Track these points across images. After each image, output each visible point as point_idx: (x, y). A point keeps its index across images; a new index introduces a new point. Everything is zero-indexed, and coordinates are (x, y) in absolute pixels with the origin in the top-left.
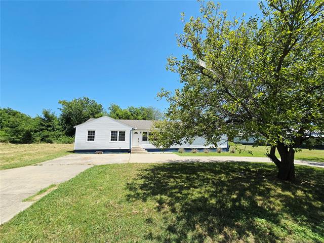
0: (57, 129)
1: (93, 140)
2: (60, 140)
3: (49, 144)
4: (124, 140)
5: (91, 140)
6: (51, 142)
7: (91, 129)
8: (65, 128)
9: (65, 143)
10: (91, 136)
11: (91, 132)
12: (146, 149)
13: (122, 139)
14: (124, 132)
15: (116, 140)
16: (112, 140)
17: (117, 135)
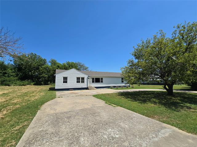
0: (11, 76)
1: (67, 83)
2: (15, 83)
3: (7, 86)
5: (65, 83)
6: (9, 85)
7: (65, 76)
8: (17, 75)
9: (20, 85)
10: (65, 80)
11: (65, 78)
12: (95, 87)
13: (83, 82)
14: (84, 78)
15: (80, 82)
16: (77, 82)
17: (80, 79)
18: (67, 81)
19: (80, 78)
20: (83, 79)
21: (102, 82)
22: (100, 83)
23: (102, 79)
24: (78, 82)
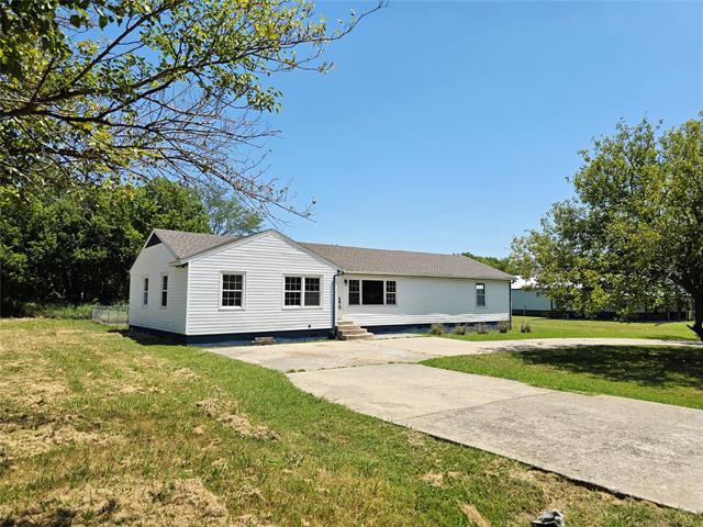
1: (239, 303)
4: (318, 304)
5: (231, 304)
7: (233, 269)
10: (233, 289)
11: (232, 278)
12: (369, 329)
13: (313, 299)
14: (317, 281)
15: (298, 303)
16: (287, 303)
17: (299, 288)
18: (239, 295)
19: (299, 280)
20: (313, 283)
21: (392, 301)
22: (385, 307)
23: (392, 285)
24: (291, 299)
